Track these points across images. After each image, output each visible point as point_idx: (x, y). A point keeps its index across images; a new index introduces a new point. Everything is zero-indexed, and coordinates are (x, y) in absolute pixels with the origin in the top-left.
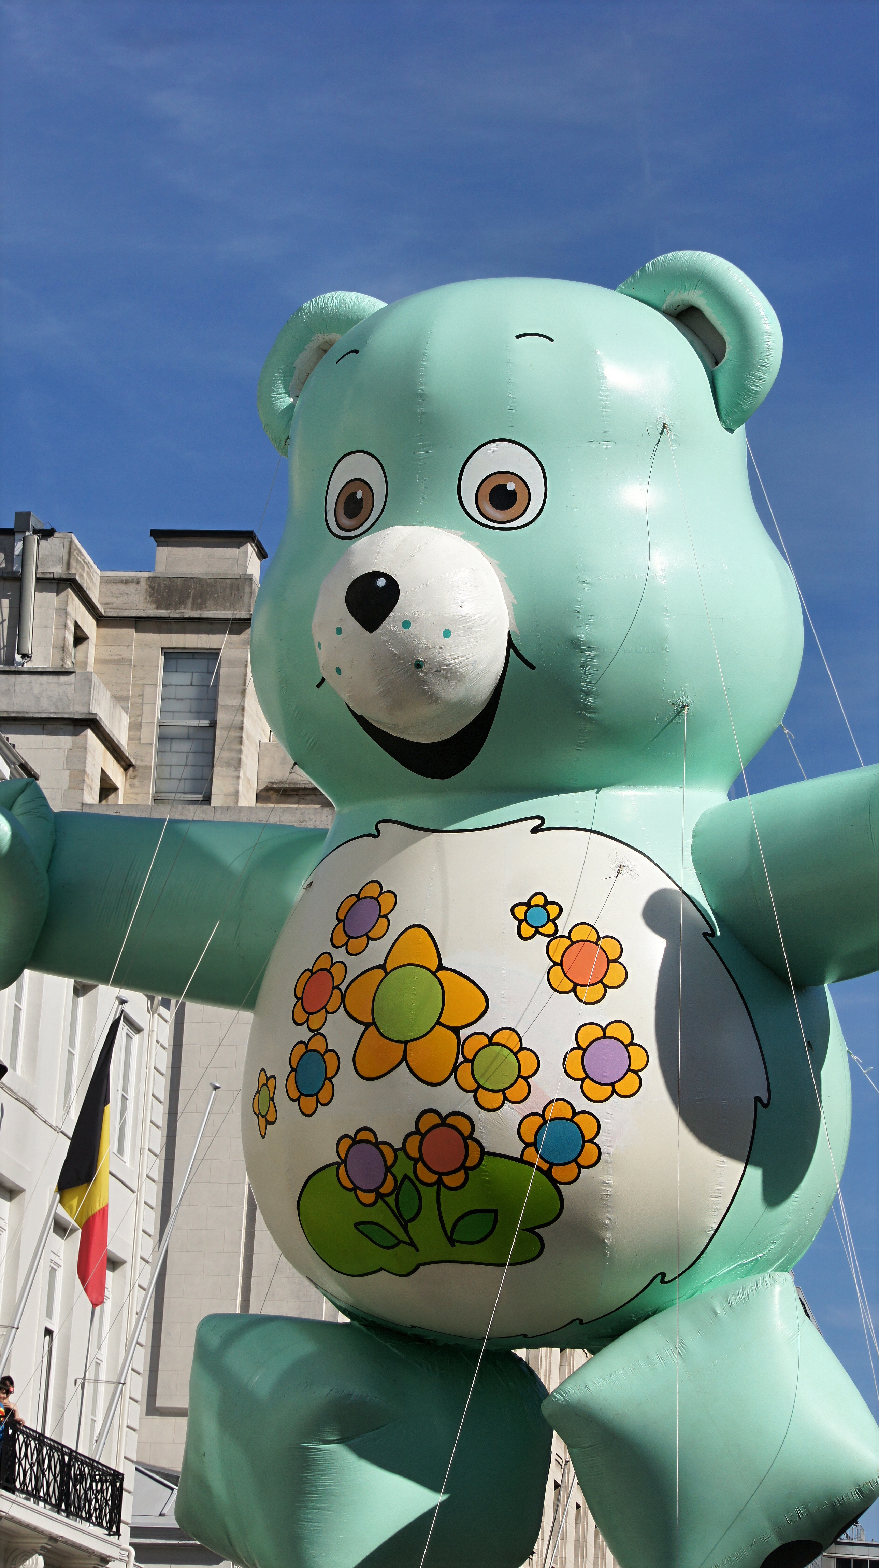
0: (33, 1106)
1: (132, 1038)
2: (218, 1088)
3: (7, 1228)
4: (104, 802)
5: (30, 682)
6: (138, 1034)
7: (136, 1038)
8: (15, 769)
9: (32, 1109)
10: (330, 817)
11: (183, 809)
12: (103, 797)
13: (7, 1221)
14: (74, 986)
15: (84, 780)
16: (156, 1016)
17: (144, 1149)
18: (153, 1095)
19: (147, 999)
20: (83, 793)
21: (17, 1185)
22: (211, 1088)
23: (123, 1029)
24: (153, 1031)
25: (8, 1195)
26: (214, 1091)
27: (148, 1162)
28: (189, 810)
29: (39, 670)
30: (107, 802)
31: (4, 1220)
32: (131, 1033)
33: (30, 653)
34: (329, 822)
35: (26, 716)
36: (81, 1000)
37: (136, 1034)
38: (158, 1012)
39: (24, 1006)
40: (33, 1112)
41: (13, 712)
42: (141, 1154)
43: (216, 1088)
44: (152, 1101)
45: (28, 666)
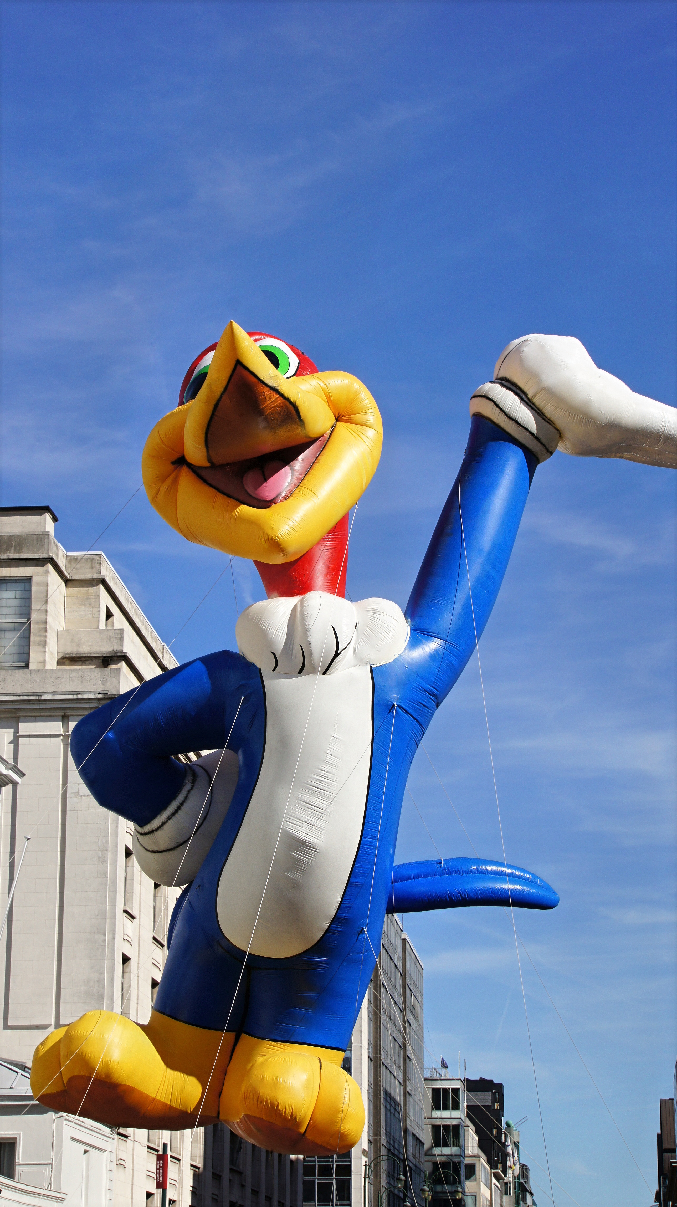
10: (99, 673)
11: (12, 672)
26: (27, 841)
28: (15, 672)
34: (99, 676)
43: (28, 839)
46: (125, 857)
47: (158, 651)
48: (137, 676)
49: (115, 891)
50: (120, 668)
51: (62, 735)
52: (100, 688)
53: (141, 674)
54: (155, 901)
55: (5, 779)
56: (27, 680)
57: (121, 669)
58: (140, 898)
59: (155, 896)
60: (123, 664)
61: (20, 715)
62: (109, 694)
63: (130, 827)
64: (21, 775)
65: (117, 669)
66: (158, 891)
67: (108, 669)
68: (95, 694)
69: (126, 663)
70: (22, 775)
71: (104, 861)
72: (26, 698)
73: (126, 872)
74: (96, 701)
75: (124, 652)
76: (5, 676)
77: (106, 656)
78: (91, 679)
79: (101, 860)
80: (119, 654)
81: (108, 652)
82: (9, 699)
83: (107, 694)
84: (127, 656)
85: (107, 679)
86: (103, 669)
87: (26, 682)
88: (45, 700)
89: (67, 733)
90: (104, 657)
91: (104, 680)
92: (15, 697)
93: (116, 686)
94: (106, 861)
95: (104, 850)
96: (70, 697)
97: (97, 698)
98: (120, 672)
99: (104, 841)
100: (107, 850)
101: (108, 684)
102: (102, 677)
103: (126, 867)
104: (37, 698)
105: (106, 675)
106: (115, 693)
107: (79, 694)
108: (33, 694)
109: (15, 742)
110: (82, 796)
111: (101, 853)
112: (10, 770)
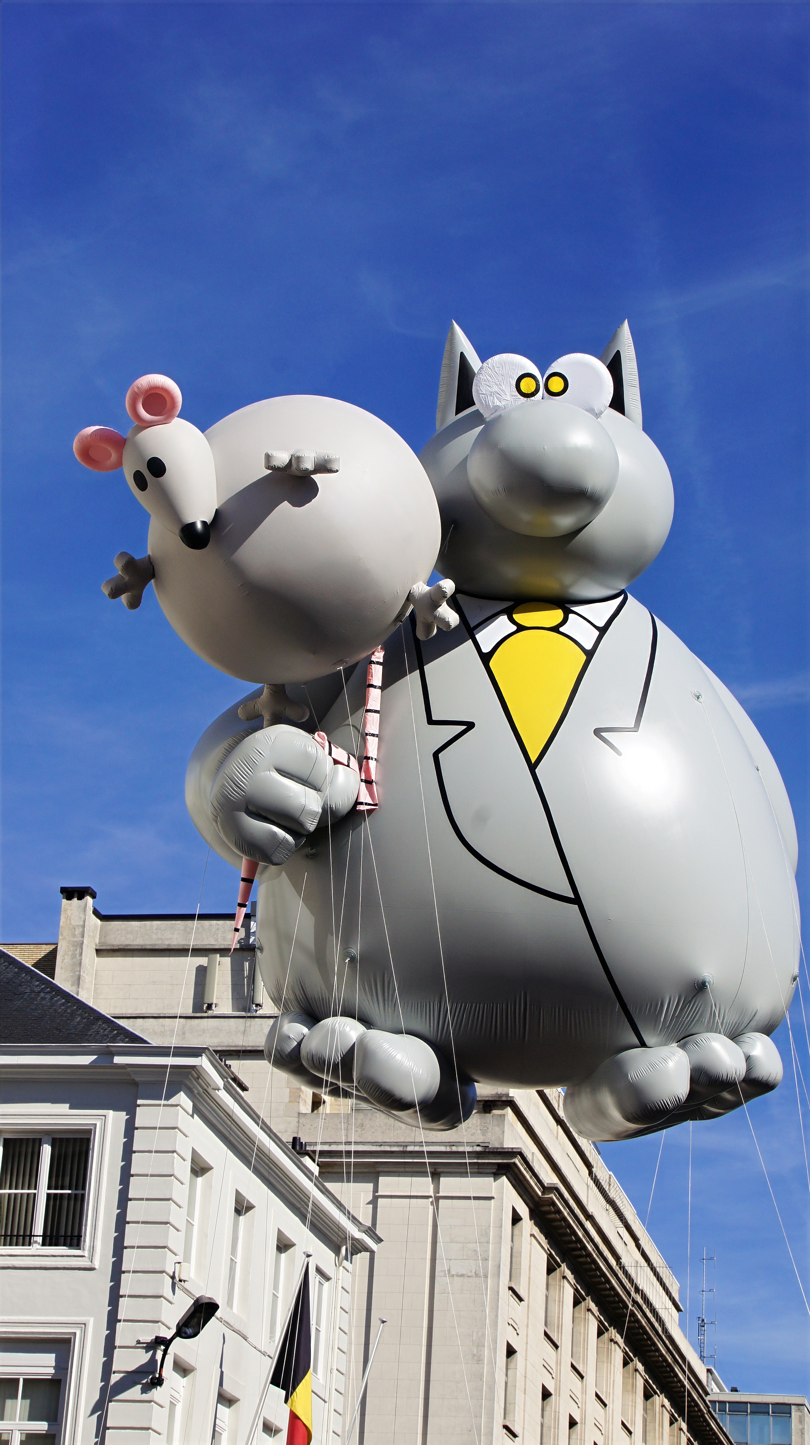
0: (245, 1336)
1: (323, 1285)
2: (385, 1322)
3: (226, 1429)
4: (316, 1112)
5: (261, 1024)
6: (328, 1281)
7: (326, 1284)
8: (228, 1082)
9: (245, 1338)
10: (479, 1120)
11: (372, 1116)
12: (315, 1108)
13: (227, 1423)
14: (277, 1245)
15: (300, 1096)
16: (341, 1268)
17: (333, 1369)
18: (340, 1328)
19: (334, 1255)
20: (299, 1104)
21: (233, 1396)
22: (380, 1322)
23: (315, 1278)
24: (339, 1279)
25: (228, 1404)
26: (382, 1324)
27: (336, 1380)
28: (376, 1116)
29: (267, 1015)
30: (318, 1111)
31: (224, 1422)
32: (323, 1281)
33: (261, 1003)
34: (478, 1124)
35: (258, 1049)
36: (283, 1255)
37: (326, 1281)
38: (343, 1265)
39: (239, 1260)
40: (246, 1340)
41: (249, 1046)
42: (331, 1373)
43: (383, 1322)
44: (339, 1333)
45: (260, 1012)
46: (506, 1357)
47: (552, 1099)
48: (526, 1128)
49: (492, 1400)
50: (504, 1115)
51: (431, 1197)
52: (480, 1139)
53: (531, 1124)
54: (543, 1417)
55: (358, 1245)
56: (390, 1126)
57: (506, 1116)
58: (524, 1411)
59: (543, 1410)
60: (509, 1110)
61: (380, 1169)
62: (490, 1147)
63: (513, 1318)
64: (377, 1240)
65: (500, 1116)
66: (547, 1403)
67: (490, 1116)
68: (473, 1146)
69: (512, 1110)
70: (379, 1240)
71: (479, 1360)
72: (388, 1149)
73: (507, 1376)
74: (474, 1156)
75: (510, 1095)
76: (363, 1120)
77: (488, 1100)
78: (468, 1128)
79: (476, 1358)
80: (504, 1099)
81: (491, 1095)
82: (367, 1150)
83: (488, 1146)
84: (514, 1100)
85: (488, 1128)
86: (483, 1115)
87: (389, 1129)
88: (411, 1152)
89: (437, 1195)
90: (486, 1102)
91: (484, 1129)
92: (374, 1147)
93: (499, 1138)
94: (481, 1360)
95: (480, 1345)
96: (442, 1149)
97: (475, 1151)
98: (504, 1119)
99: (480, 1334)
100: (484, 1346)
101: (489, 1134)
102: (482, 1125)
103: (507, 1369)
104: (401, 1149)
105: (488, 1123)
106: (497, 1146)
107: (454, 1145)
108: (397, 1144)
109: (374, 1202)
110: (454, 1275)
111: (476, 1350)
112: (364, 1234)
